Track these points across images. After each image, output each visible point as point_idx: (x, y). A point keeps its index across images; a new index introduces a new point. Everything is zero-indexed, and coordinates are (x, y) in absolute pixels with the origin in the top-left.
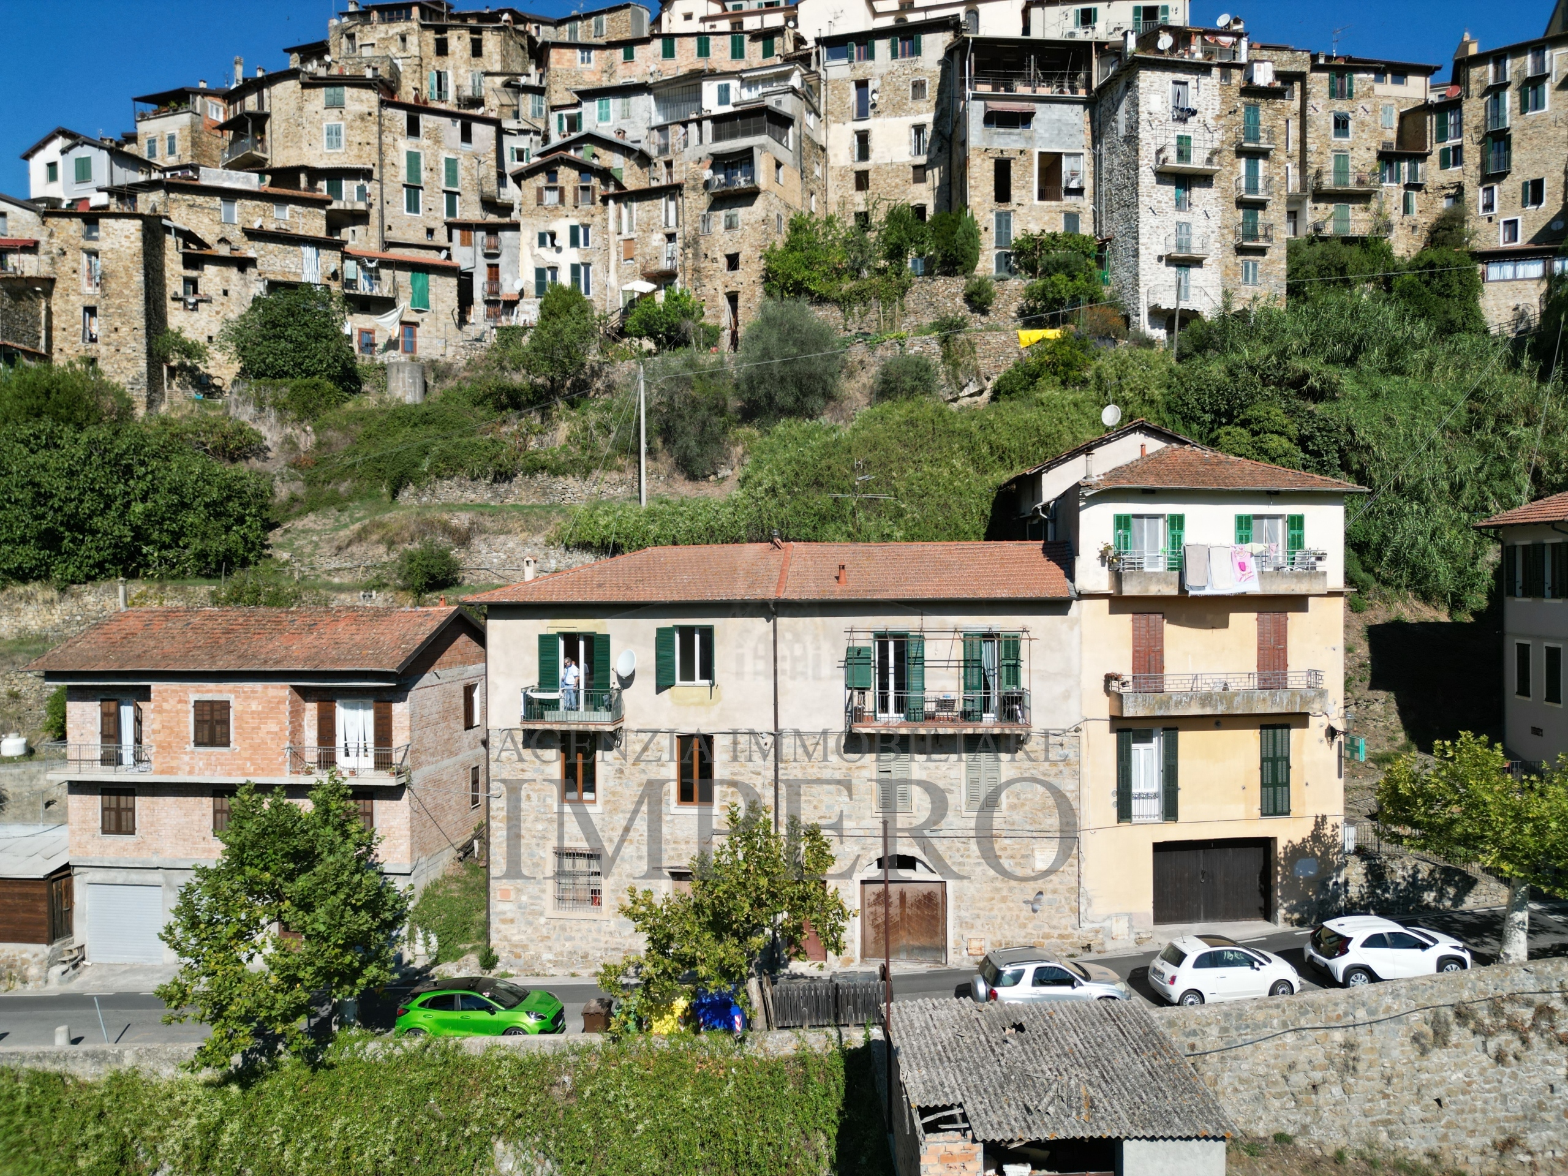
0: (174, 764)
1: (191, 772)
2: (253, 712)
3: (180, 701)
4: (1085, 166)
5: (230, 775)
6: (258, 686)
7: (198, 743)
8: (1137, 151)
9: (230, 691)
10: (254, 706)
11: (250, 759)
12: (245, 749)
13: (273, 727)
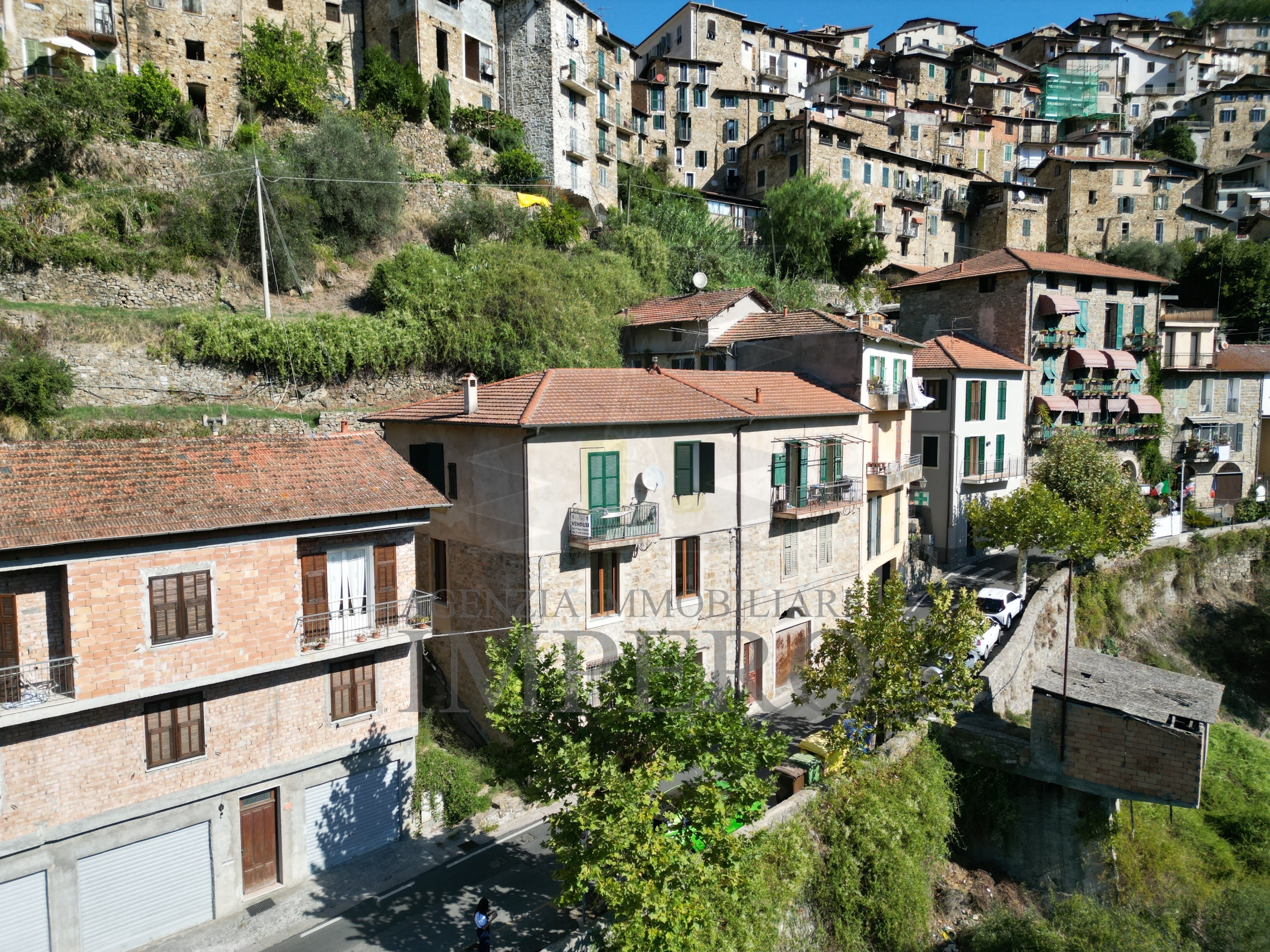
0: (118, 675)
1: (146, 683)
2: (246, 581)
3: (123, 583)
4: (493, 56)
5: (213, 672)
6: (253, 545)
7: (156, 638)
8: (550, 63)
9: (209, 557)
10: (248, 572)
11: (244, 644)
12: (236, 633)
13: (277, 595)
